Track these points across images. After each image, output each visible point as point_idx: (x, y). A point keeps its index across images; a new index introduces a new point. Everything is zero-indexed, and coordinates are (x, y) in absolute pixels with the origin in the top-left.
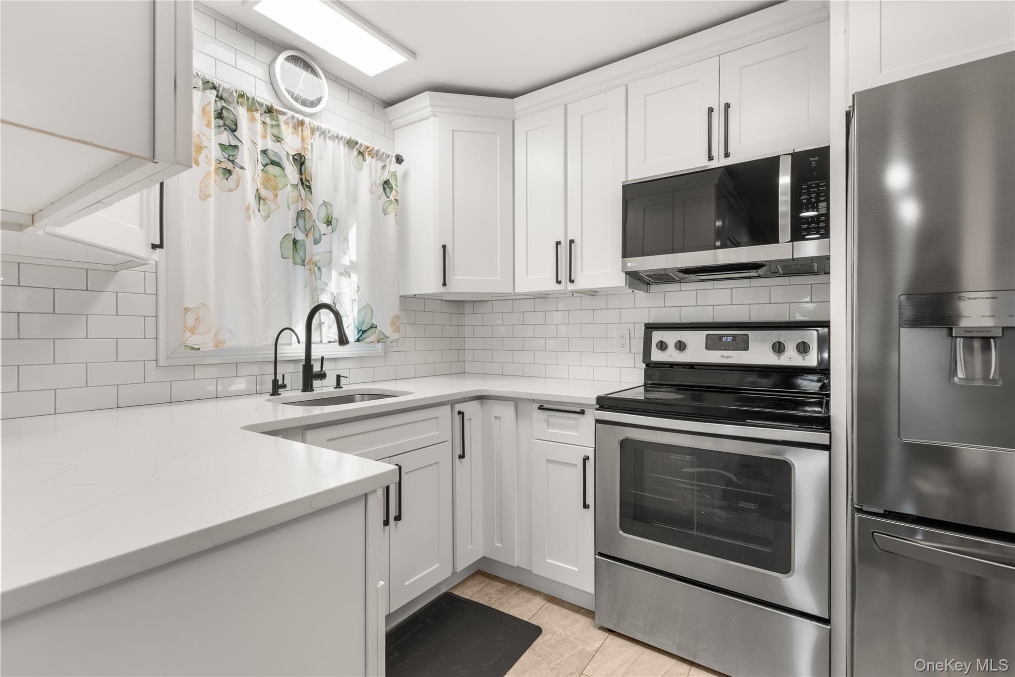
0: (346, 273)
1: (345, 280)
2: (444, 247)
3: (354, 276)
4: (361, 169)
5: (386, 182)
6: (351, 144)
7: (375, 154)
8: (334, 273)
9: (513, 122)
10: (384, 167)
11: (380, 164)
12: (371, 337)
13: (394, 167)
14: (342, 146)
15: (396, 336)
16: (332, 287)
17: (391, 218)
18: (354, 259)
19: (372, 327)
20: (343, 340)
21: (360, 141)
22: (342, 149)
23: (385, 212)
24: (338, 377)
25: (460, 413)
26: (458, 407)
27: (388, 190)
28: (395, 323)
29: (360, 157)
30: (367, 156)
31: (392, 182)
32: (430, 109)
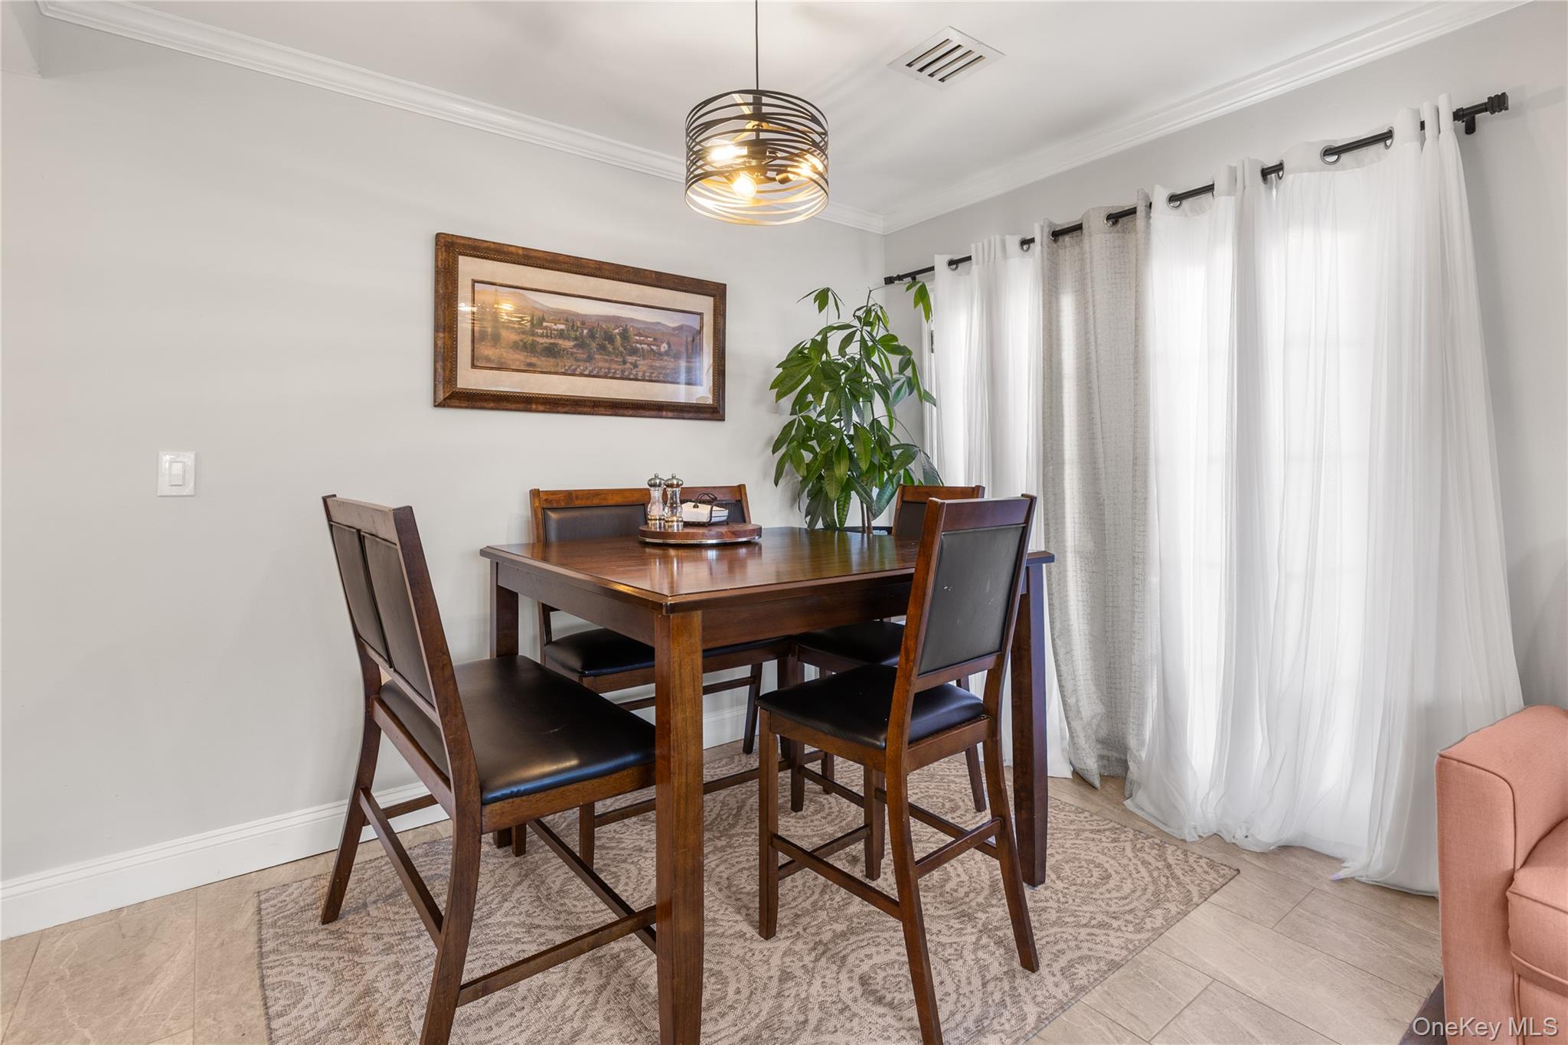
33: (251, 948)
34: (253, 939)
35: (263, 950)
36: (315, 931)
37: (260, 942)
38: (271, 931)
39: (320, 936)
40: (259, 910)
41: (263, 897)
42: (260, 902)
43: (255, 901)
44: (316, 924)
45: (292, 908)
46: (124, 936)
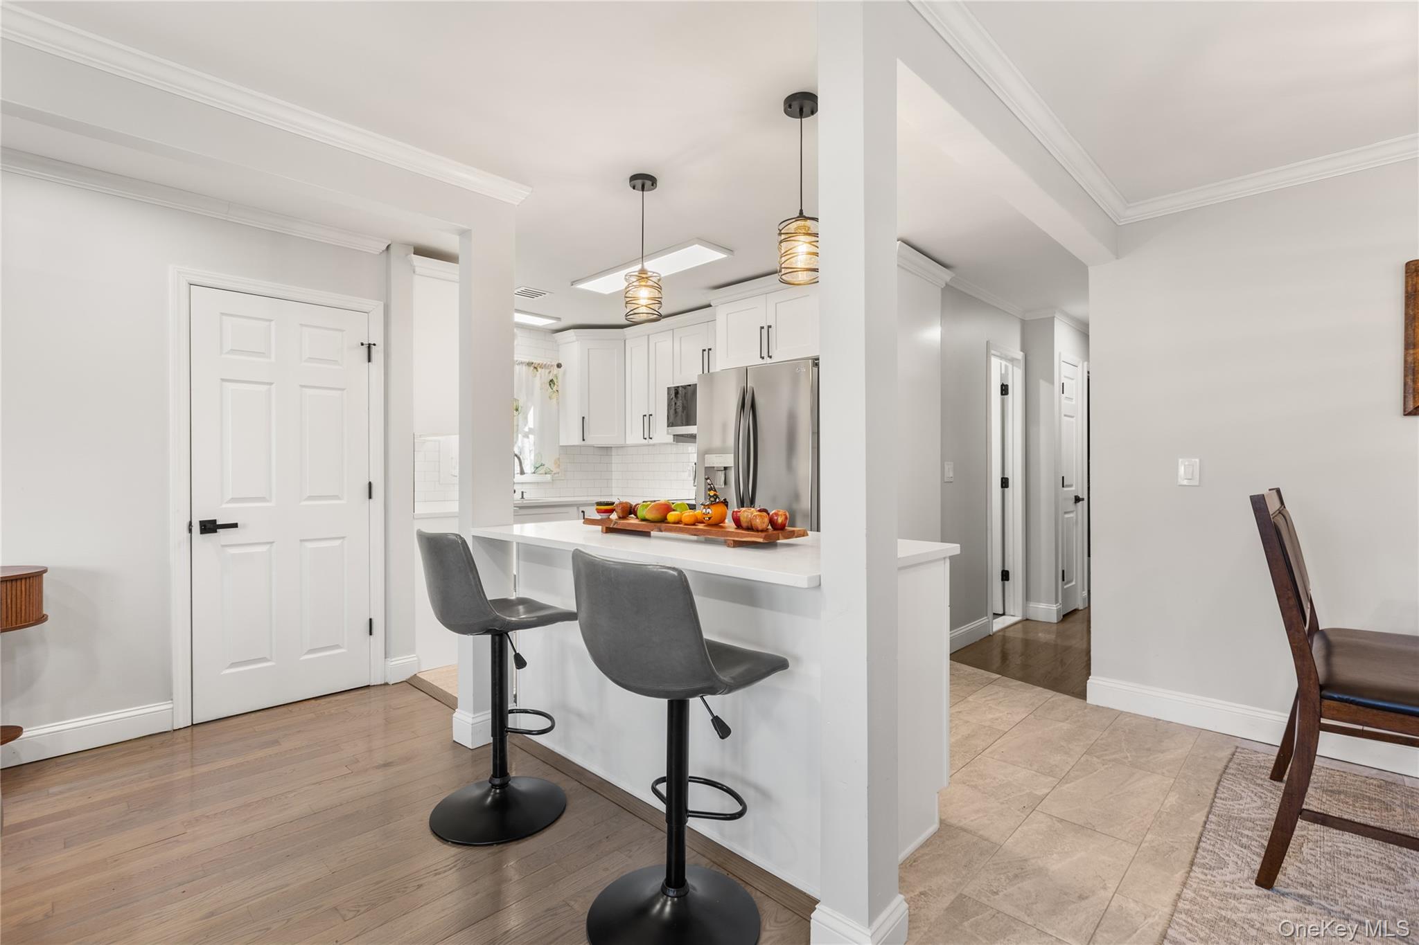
0: (526, 436)
1: (526, 440)
2: (583, 418)
3: (531, 437)
4: (535, 376)
5: (552, 381)
6: (529, 364)
7: (542, 366)
8: (520, 435)
9: (625, 341)
10: (550, 372)
11: (547, 371)
12: (542, 470)
13: (555, 370)
14: (524, 367)
15: (558, 470)
16: (519, 443)
17: (554, 401)
18: (532, 426)
19: (541, 465)
20: (522, 472)
21: (534, 362)
22: (524, 368)
23: (550, 398)
24: (523, 493)
25: (583, 512)
26: (582, 509)
27: (552, 385)
28: (558, 463)
29: (535, 370)
30: (539, 369)
31: (555, 380)
32: (575, 337)
33: (1220, 767)
34: (1224, 764)
35: (1227, 771)
36: (1264, 780)
37: (1226, 767)
38: (1236, 766)
39: (1266, 783)
40: (1233, 754)
41: (1238, 750)
42: (1236, 751)
43: (1233, 749)
44: (1266, 777)
45: (1254, 763)
46: (1157, 730)
